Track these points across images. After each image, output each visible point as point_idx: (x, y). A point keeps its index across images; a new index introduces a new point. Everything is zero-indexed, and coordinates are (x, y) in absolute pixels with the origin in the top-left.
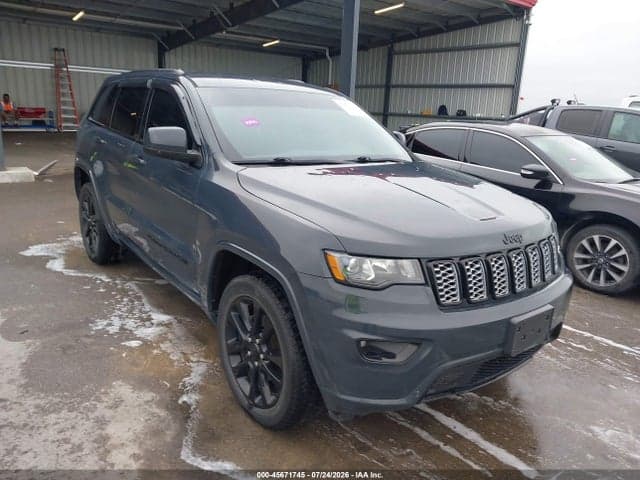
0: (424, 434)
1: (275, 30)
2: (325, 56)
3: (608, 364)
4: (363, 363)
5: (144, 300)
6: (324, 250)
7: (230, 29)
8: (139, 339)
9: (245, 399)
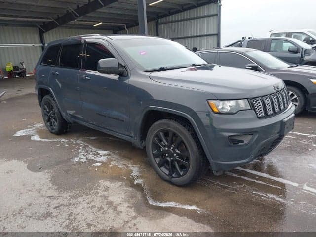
0: (247, 178)
1: (99, 17)
2: (125, 29)
3: (304, 142)
4: (231, 146)
5: (90, 146)
6: (207, 100)
7: (79, 19)
8: (99, 162)
9: (167, 176)
